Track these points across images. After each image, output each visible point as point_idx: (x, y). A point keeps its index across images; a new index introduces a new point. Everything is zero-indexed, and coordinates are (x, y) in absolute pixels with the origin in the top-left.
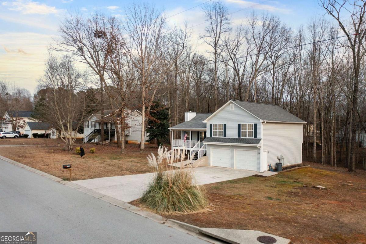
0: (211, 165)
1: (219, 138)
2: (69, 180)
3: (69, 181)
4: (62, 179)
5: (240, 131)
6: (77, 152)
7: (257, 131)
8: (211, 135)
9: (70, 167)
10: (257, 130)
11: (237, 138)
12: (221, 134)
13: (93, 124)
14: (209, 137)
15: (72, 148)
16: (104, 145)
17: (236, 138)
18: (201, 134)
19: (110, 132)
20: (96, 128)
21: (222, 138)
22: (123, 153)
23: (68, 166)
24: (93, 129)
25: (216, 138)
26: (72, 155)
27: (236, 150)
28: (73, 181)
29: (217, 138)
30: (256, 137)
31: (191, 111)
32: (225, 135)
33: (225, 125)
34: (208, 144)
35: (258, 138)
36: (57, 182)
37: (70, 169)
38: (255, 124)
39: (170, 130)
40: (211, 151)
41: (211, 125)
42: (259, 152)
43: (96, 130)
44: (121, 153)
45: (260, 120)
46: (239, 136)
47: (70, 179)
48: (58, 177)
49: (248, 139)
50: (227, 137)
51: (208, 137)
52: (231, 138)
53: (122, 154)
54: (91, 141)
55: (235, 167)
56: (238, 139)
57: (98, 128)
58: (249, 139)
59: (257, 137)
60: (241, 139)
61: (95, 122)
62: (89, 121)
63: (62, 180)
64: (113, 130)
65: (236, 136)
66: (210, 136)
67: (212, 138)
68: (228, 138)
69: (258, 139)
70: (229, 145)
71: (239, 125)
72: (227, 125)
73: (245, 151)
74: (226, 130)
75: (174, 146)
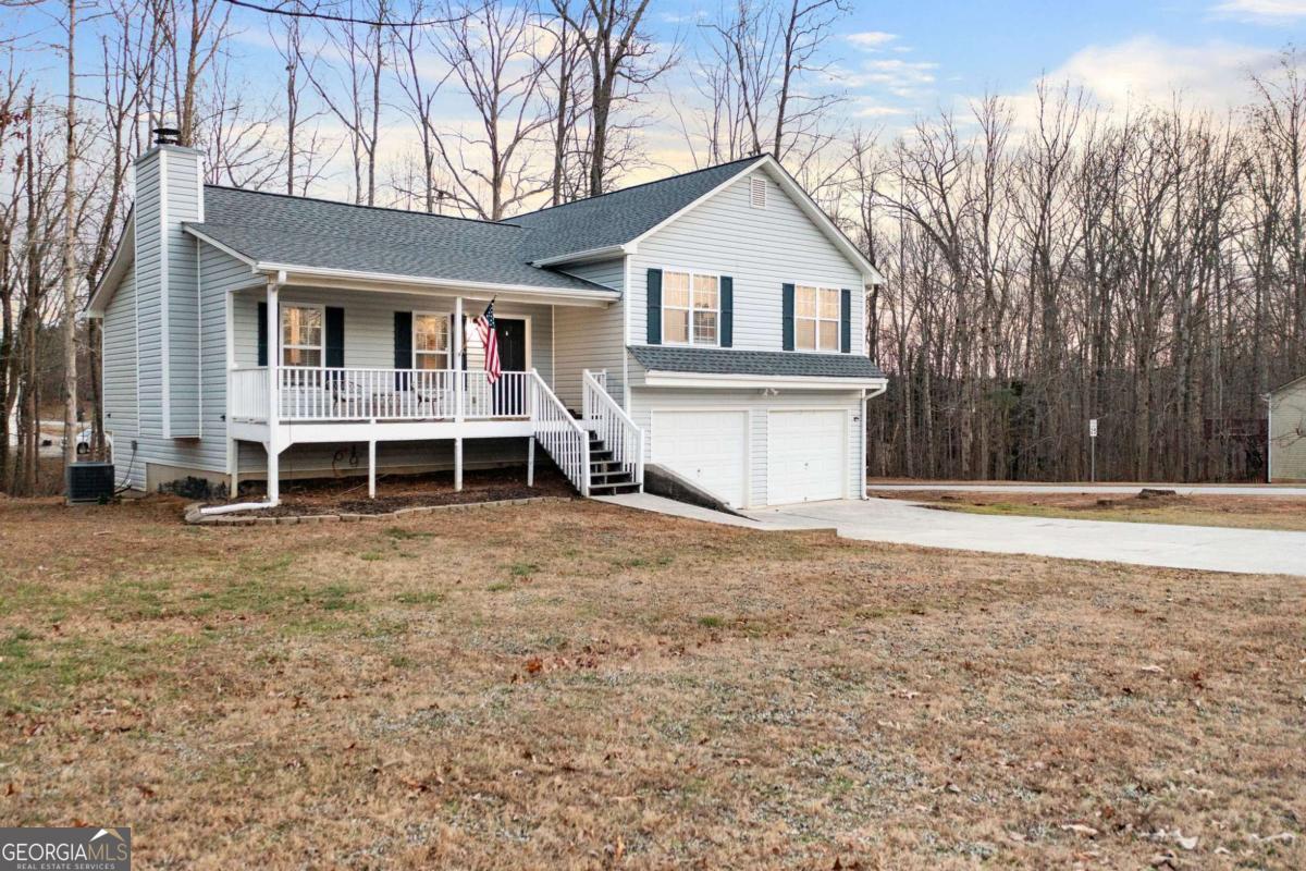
1: (695, 350)
5: (793, 318)
7: (852, 321)
8: (654, 333)
10: (849, 318)
11: (780, 350)
12: (706, 332)
14: (644, 343)
17: (774, 354)
21: (719, 352)
27: (771, 411)
30: (850, 350)
32: (727, 339)
33: (727, 283)
35: (855, 351)
38: (843, 292)
40: (653, 427)
41: (654, 277)
42: (856, 414)
46: (788, 341)
50: (735, 348)
55: (769, 498)
56: (783, 355)
59: (852, 347)
60: (798, 355)
65: (775, 344)
66: (649, 342)
68: (741, 353)
71: (789, 291)
72: (734, 281)
73: (804, 414)
74: (735, 311)
75: (290, 423)
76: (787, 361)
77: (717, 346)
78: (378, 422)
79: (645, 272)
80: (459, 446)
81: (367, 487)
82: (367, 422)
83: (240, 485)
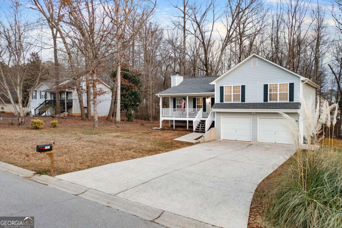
0: (222, 139)
1: (234, 104)
2: (49, 173)
3: (51, 175)
4: (35, 172)
5: (267, 94)
6: (33, 125)
7: (293, 93)
8: (222, 100)
9: (51, 149)
10: (293, 91)
12: (237, 99)
13: (43, 94)
14: (219, 102)
15: (23, 120)
16: (63, 118)
17: (261, 103)
18: (197, 100)
19: (67, 103)
20: (46, 99)
21: (240, 103)
22: (96, 126)
23: (46, 148)
24: (43, 100)
25: (229, 104)
26: (27, 131)
27: (259, 118)
28: (58, 174)
29: (232, 104)
30: (293, 101)
31: (178, 74)
32: (243, 99)
33: (243, 87)
34: (216, 112)
35: (295, 101)
36: (25, 178)
37: (50, 152)
38: (290, 84)
39: (159, 96)
40: (221, 120)
41: (222, 88)
42: (297, 119)
43: (47, 102)
44: (94, 126)
45: (300, 77)
46: (266, 99)
47: (52, 171)
48: (24, 167)
49: (279, 103)
51: (216, 104)
52: (253, 103)
53: (95, 128)
54: (42, 114)
55: (258, 140)
56: (264, 103)
57: (49, 98)
58: (282, 103)
60: (269, 103)
61: (46, 92)
62: (36, 91)
63: (34, 174)
64: (69, 101)
65: (261, 100)
66: (221, 102)
67: (224, 104)
68: (249, 103)
69: (296, 103)
70: (252, 112)
71: (266, 86)
72: (246, 86)
73: (272, 119)
74: (246, 93)
75: (163, 117)
76: (265, 105)
77: (240, 102)
78: (175, 117)
79: (220, 87)
80: (188, 122)
81: (173, 127)
82: (173, 117)
83: (171, 126)
